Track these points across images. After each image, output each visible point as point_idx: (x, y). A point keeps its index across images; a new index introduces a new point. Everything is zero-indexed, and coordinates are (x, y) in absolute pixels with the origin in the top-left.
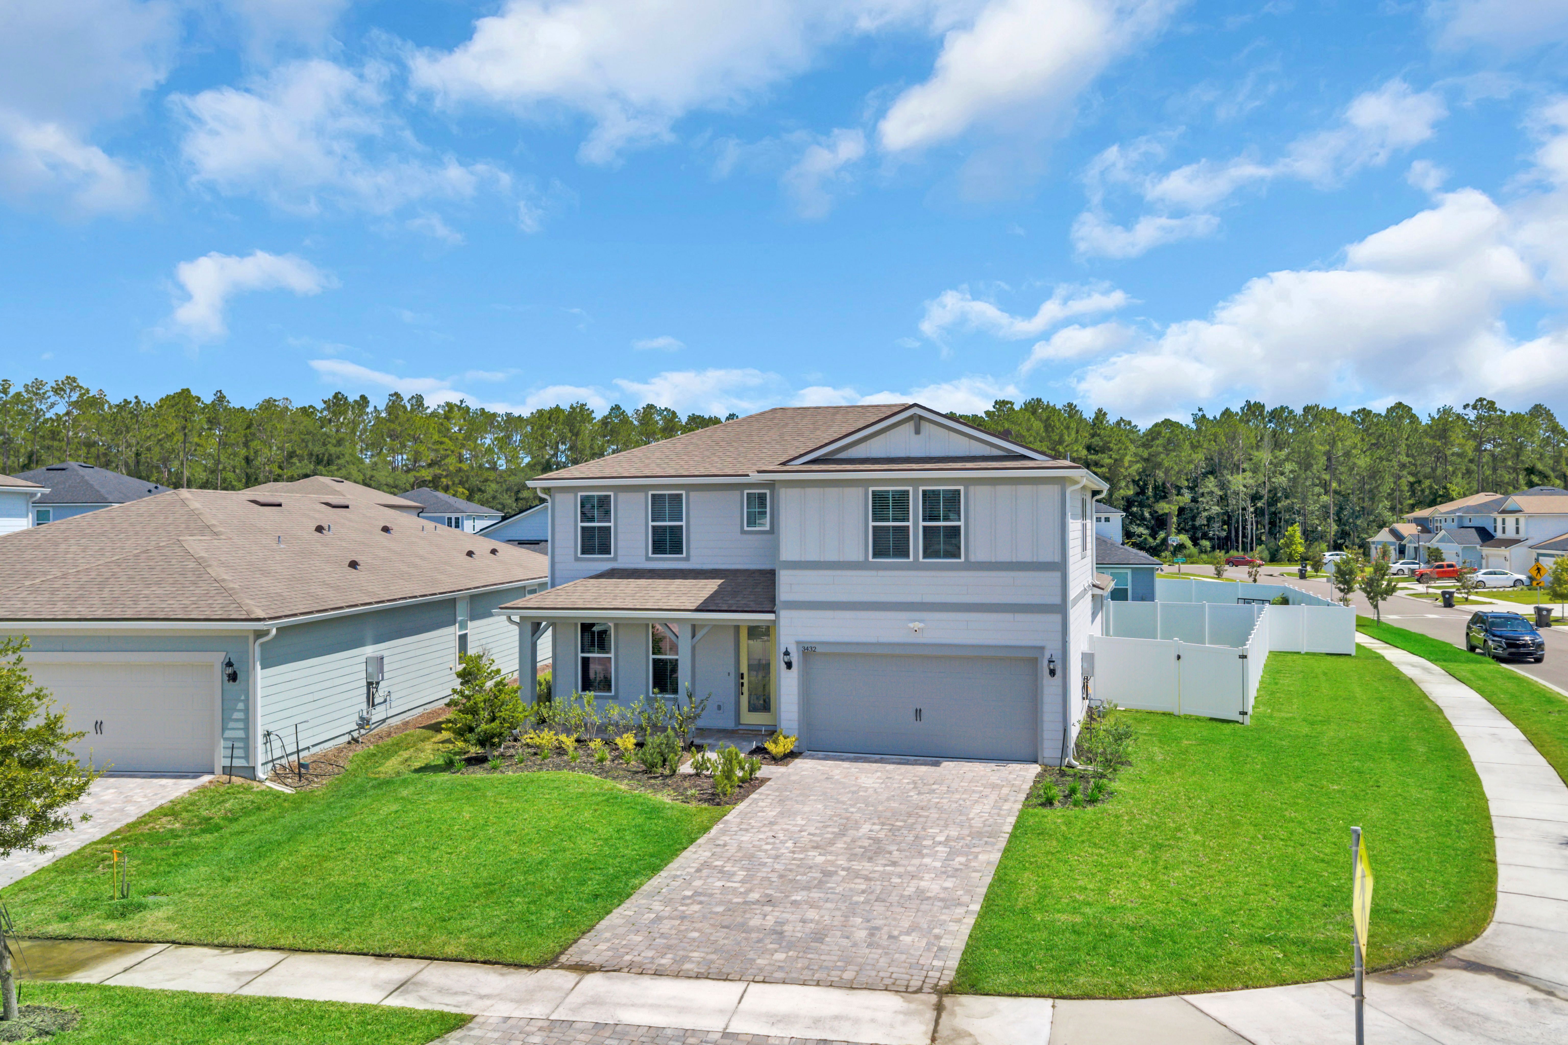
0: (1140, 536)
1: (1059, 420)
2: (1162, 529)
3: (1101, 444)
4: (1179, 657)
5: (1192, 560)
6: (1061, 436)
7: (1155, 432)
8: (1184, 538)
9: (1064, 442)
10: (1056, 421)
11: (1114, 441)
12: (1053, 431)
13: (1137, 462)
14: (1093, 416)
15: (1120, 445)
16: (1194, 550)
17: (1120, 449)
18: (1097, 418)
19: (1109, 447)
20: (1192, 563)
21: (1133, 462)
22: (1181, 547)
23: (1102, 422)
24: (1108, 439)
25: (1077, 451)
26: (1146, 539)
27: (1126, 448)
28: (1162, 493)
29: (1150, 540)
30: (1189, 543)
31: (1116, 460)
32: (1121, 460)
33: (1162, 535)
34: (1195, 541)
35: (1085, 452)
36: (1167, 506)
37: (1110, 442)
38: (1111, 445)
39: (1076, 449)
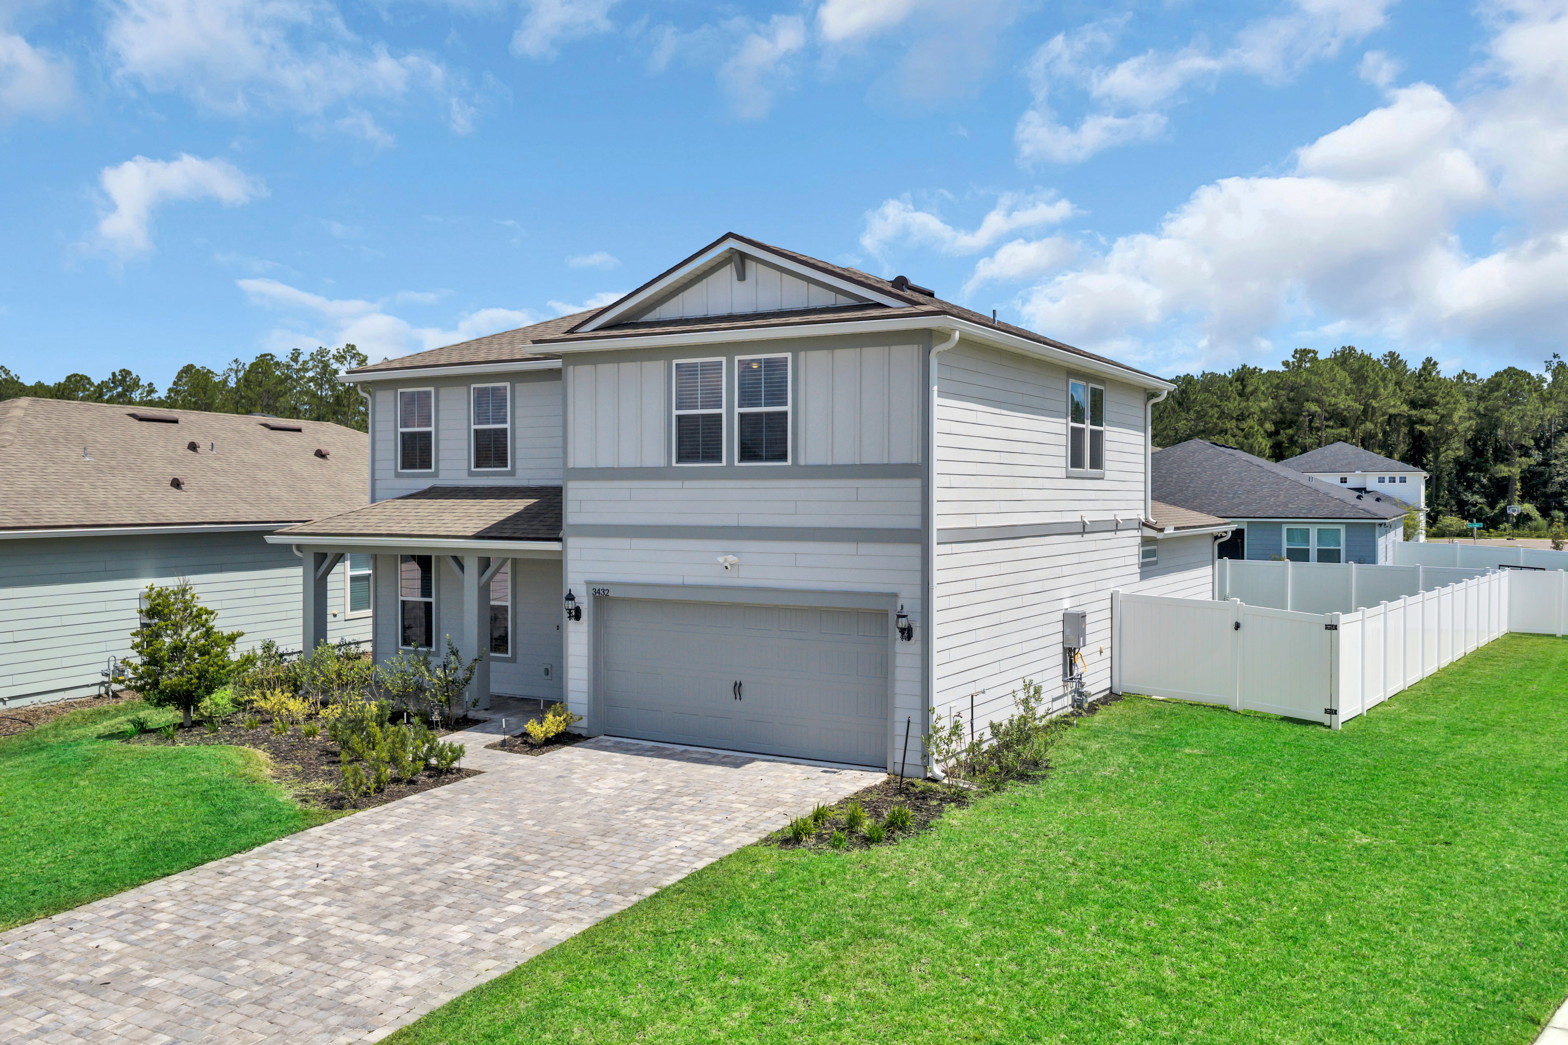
0: (1475, 505)
1: (1373, 370)
2: (1504, 498)
3: (1425, 397)
4: (1237, 626)
5: (1538, 533)
6: (1376, 388)
7: (1495, 383)
8: (1529, 508)
9: (1379, 395)
10: (1370, 371)
11: (1440, 394)
12: (1366, 382)
13: (1470, 418)
14: (1420, 366)
15: (1448, 398)
16: (1541, 521)
17: (1448, 403)
18: (1424, 368)
19: (1434, 401)
20: (1539, 537)
21: (1465, 418)
22: (1524, 518)
23: (1430, 374)
24: (1433, 392)
25: (1394, 406)
26: (1481, 508)
27: (1457, 402)
28: (1502, 455)
29: (1487, 509)
30: (1535, 514)
31: (1443, 416)
32: (1450, 415)
33: (1502, 504)
34: (1545, 512)
35: (1405, 408)
36: (1506, 469)
37: (1435, 395)
38: (1437, 399)
39: (1392, 403)
